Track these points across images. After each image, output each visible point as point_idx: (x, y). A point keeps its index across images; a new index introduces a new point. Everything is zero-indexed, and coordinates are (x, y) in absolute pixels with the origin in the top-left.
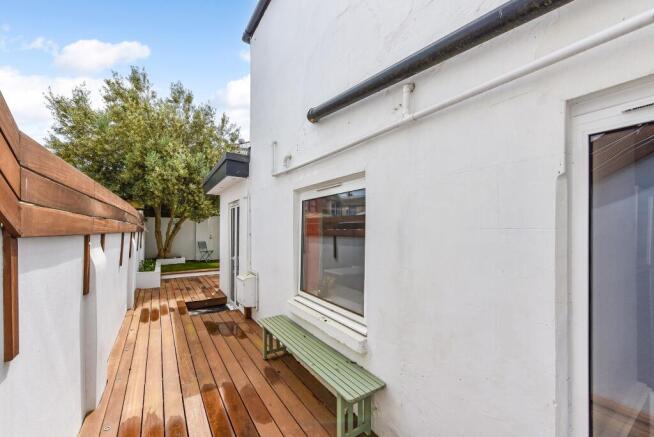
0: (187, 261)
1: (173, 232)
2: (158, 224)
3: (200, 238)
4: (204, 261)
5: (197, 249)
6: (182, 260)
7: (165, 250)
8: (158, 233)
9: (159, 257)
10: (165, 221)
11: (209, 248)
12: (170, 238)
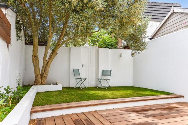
0: (63, 88)
1: (50, 57)
2: (35, 51)
3: (74, 66)
4: (79, 88)
5: (72, 76)
6: (59, 87)
7: (42, 75)
8: (35, 57)
9: (36, 83)
10: (41, 50)
11: (82, 76)
12: (47, 64)
